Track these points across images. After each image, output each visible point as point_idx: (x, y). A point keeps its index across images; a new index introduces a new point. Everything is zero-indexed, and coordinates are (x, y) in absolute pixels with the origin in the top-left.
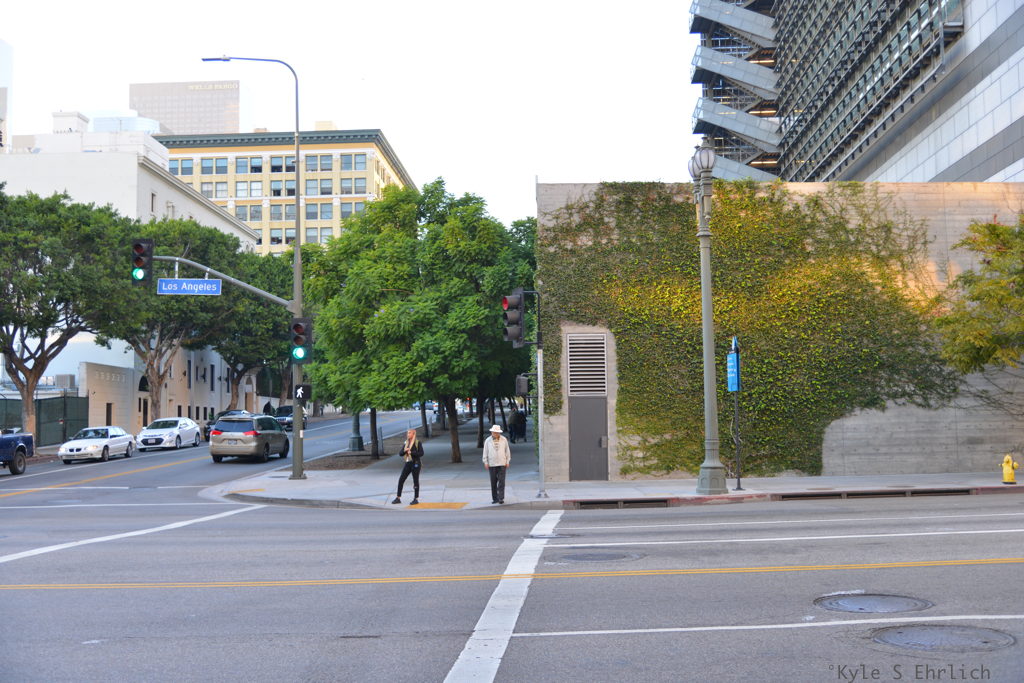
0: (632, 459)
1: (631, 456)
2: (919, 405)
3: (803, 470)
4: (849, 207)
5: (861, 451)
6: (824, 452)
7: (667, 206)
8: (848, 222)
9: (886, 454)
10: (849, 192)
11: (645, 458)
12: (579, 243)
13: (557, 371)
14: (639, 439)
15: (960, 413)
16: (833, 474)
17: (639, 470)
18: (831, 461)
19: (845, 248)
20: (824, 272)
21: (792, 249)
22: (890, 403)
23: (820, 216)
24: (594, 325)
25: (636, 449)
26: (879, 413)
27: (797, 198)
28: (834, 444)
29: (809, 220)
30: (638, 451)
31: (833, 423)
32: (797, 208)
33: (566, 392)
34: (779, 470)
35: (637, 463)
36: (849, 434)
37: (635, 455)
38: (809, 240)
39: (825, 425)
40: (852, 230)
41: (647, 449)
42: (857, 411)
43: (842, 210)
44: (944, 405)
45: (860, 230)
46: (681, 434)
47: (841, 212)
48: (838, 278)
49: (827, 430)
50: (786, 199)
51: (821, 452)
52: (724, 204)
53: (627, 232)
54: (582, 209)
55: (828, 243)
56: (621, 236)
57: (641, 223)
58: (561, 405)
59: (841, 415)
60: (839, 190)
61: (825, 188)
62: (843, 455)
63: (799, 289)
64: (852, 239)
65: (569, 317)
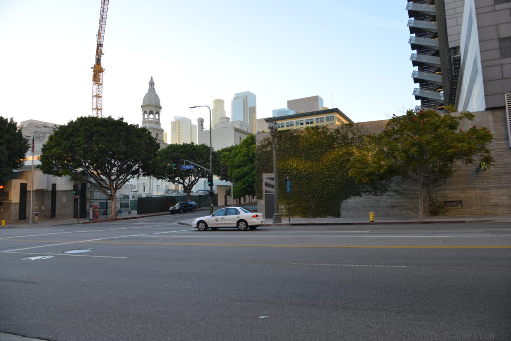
0: (283, 212)
2: (373, 195)
3: (334, 216)
4: (348, 132)
5: (353, 210)
6: (341, 210)
8: (348, 136)
9: (361, 211)
10: (348, 127)
11: (286, 212)
12: (267, 150)
13: (261, 187)
14: (284, 206)
15: (388, 197)
16: (344, 217)
17: (285, 216)
18: (343, 213)
19: (347, 145)
20: (340, 153)
21: (330, 147)
22: (363, 194)
23: (339, 135)
24: (271, 173)
25: (283, 209)
26: (360, 198)
27: (331, 130)
28: (344, 208)
29: (335, 137)
31: (344, 201)
32: (331, 133)
33: (264, 193)
34: (327, 216)
36: (349, 205)
38: (336, 143)
39: (342, 201)
40: (349, 139)
41: (286, 209)
42: (352, 197)
43: (346, 132)
44: (382, 195)
45: (353, 138)
46: (296, 205)
48: (345, 155)
49: (342, 203)
51: (340, 210)
52: (308, 134)
53: (280, 145)
54: (268, 140)
55: (342, 143)
56: (279, 146)
57: (284, 142)
58: (262, 197)
59: (346, 198)
60: (345, 126)
61: (340, 126)
62: (347, 211)
63: (332, 159)
64: (350, 142)
65: (264, 171)
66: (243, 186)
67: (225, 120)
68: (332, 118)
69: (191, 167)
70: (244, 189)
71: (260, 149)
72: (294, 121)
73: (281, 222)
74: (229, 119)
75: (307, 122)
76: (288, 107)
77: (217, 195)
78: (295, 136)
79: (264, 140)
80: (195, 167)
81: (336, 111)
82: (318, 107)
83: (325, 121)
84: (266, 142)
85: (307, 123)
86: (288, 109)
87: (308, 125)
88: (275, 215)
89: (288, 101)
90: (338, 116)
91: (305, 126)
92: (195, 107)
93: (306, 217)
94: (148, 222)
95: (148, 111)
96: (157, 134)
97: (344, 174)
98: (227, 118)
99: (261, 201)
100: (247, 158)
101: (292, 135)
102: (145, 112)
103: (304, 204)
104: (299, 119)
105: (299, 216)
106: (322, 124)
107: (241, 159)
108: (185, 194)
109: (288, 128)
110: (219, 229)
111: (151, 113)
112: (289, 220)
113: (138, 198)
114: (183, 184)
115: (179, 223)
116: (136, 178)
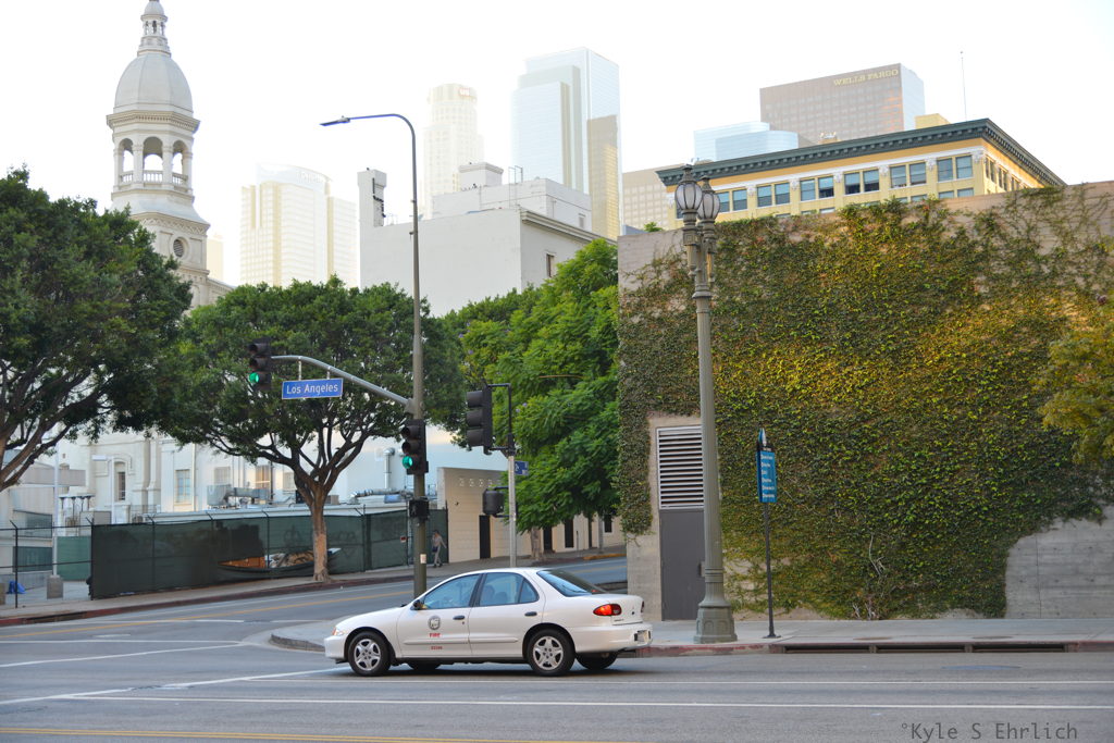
0: (740, 592)
1: (739, 588)
3: (976, 609)
4: (1040, 225)
5: (1065, 582)
6: (1009, 583)
7: (781, 249)
8: (1038, 247)
9: (1105, 587)
10: (1039, 202)
11: (757, 591)
12: (669, 309)
13: (644, 478)
14: (748, 565)
16: (1023, 616)
17: (752, 608)
18: (1019, 597)
19: (1033, 284)
20: (1004, 322)
21: (957, 293)
23: (996, 242)
24: (689, 415)
25: (745, 578)
26: (1093, 526)
27: (962, 220)
28: (1024, 573)
29: (980, 249)
30: (748, 581)
31: (1022, 541)
32: (962, 233)
33: (656, 505)
34: (943, 610)
35: (747, 598)
36: (1047, 558)
37: (744, 587)
38: (981, 278)
39: (1010, 544)
40: (1044, 257)
41: (758, 579)
42: (1058, 523)
43: (1030, 229)
45: (1059, 256)
46: (802, 558)
47: (1028, 232)
48: (1025, 330)
49: (1013, 551)
50: (944, 223)
51: (1001, 586)
52: (858, 238)
53: (729, 290)
54: (672, 263)
55: (1009, 279)
56: (721, 295)
57: (747, 275)
58: (648, 521)
59: (1032, 529)
60: (1023, 202)
61: (1002, 202)
62: (1037, 588)
63: (967, 349)
64: (1046, 270)
65: (657, 407)
66: (563, 474)
67: (480, 178)
68: (962, 163)
69: (330, 388)
70: (566, 486)
71: (639, 306)
72: (793, 177)
73: (734, 638)
74: (499, 171)
75: (852, 181)
76: (765, 118)
77: (446, 511)
78: (794, 247)
79: (656, 264)
80: (349, 387)
81: (981, 130)
82: (899, 114)
83: (931, 176)
84: (666, 277)
85: (853, 189)
86: (765, 127)
87: (855, 199)
88: (705, 602)
89: (762, 91)
90: (992, 154)
91: (841, 200)
92: (348, 120)
93: (847, 615)
94: (133, 634)
95: (138, 141)
96: (178, 242)
97: (1019, 417)
98: (489, 167)
99: (640, 539)
100: (578, 345)
101: (780, 240)
102: (127, 145)
103: (838, 557)
104: (814, 172)
105: (817, 608)
106: (919, 190)
107: (554, 349)
108: (304, 510)
109: (764, 212)
110: (442, 667)
111: (152, 147)
112: (771, 628)
113: (93, 527)
114: (293, 463)
115: (275, 639)
116: (83, 439)
